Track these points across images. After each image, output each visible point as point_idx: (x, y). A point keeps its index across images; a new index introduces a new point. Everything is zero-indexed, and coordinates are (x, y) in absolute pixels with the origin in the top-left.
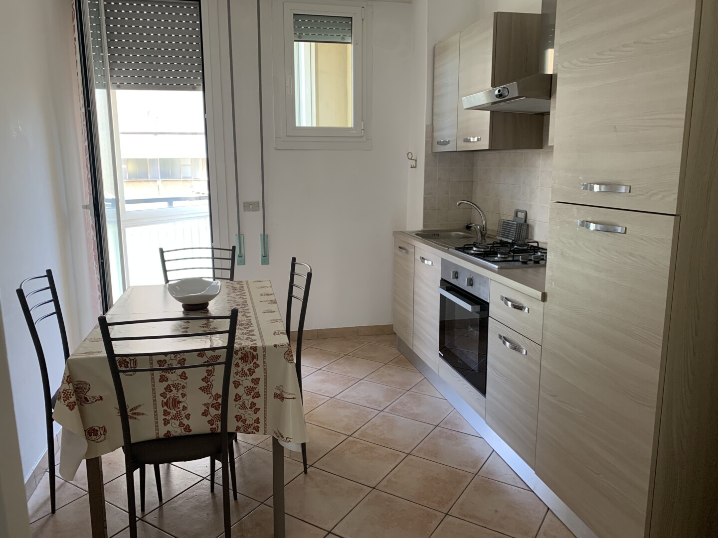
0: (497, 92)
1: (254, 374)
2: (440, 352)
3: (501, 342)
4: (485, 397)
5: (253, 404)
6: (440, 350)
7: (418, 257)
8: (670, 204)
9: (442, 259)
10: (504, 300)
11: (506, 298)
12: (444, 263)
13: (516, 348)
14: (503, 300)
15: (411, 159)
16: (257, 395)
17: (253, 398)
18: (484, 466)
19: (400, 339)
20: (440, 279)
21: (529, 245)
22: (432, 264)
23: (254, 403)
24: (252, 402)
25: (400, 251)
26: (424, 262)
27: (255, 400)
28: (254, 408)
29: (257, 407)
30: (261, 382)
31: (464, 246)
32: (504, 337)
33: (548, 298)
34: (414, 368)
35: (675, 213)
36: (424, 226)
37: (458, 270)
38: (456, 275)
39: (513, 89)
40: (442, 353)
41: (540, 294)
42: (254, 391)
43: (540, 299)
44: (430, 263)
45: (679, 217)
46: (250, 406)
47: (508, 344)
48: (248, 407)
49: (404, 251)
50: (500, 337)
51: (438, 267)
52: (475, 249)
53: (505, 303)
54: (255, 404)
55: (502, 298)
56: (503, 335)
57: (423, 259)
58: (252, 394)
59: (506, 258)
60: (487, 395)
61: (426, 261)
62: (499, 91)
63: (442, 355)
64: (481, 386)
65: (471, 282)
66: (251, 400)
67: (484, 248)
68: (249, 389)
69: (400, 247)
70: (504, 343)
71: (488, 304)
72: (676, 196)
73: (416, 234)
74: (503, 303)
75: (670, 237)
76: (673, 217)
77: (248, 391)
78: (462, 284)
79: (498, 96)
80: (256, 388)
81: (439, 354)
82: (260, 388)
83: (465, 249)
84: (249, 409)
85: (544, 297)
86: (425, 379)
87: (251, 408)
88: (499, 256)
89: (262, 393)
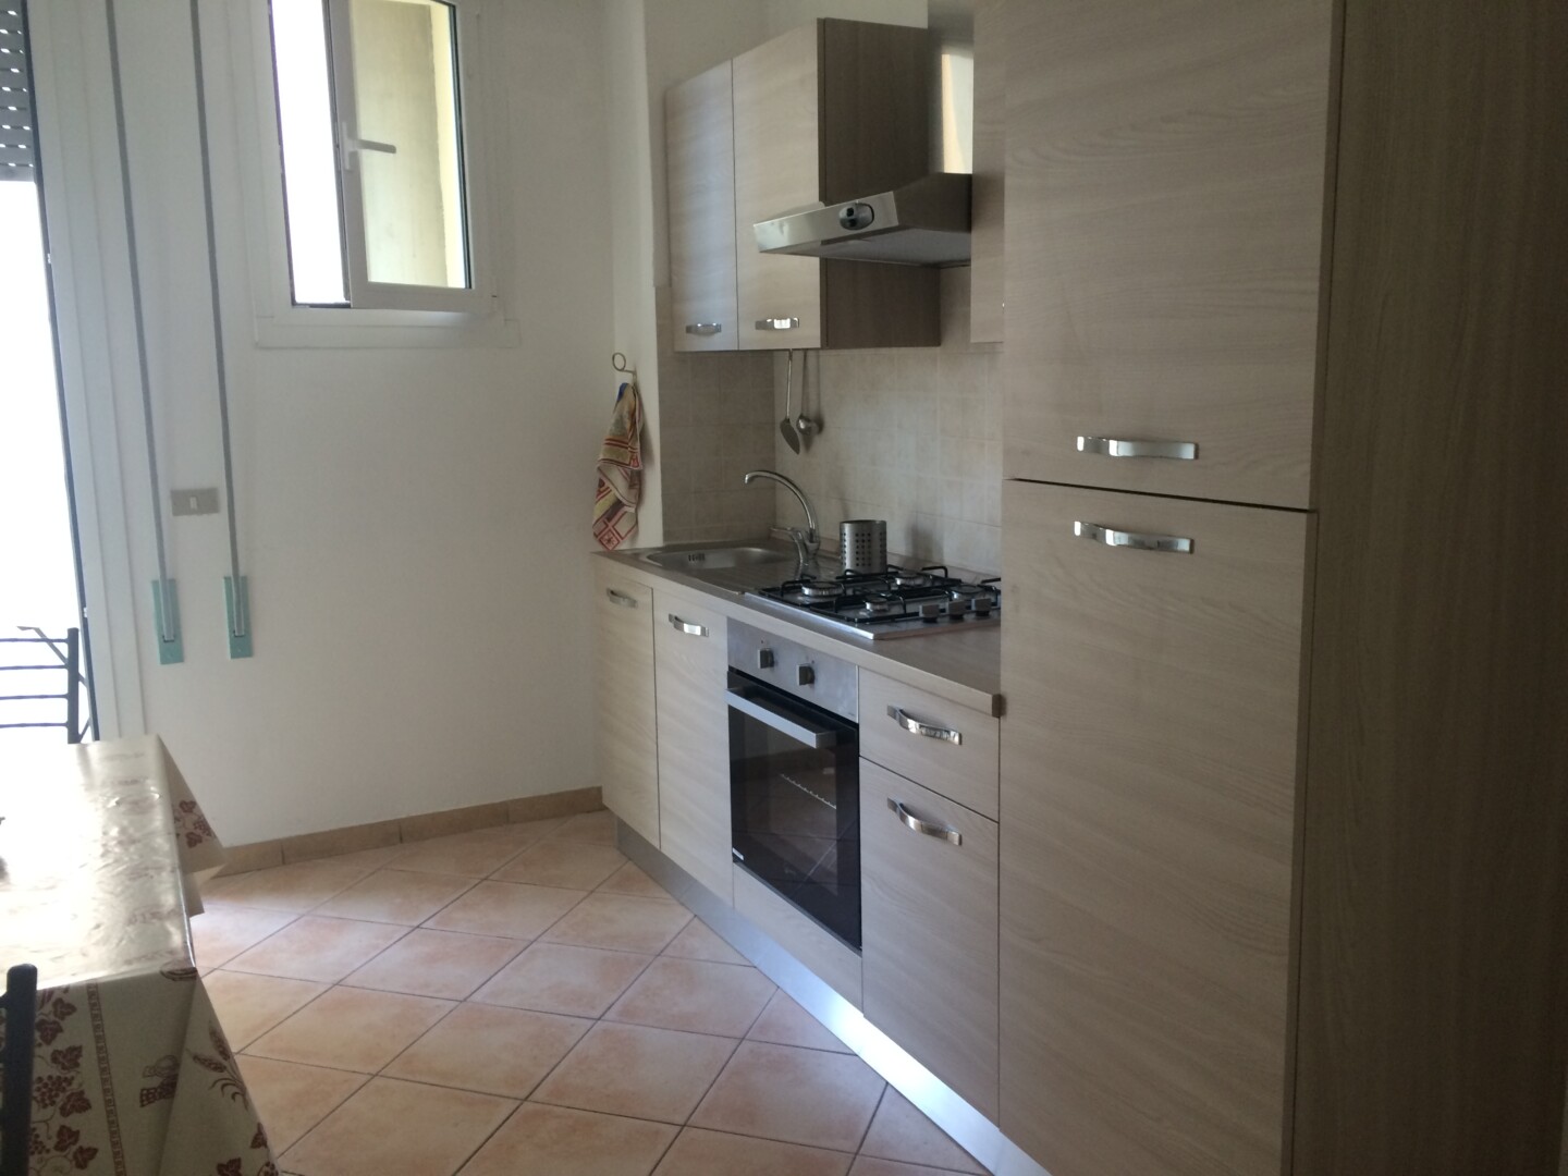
0: (843, 213)
1: (59, 1035)
2: (734, 850)
3: (895, 817)
4: (861, 956)
5: (67, 1136)
6: (735, 845)
7: (662, 616)
8: (1295, 483)
9: (729, 619)
10: (898, 717)
11: (901, 711)
12: (734, 626)
13: (934, 831)
14: (895, 717)
15: (622, 370)
16: (80, 1104)
17: (65, 1112)
18: (872, 1128)
19: (622, 825)
20: (727, 669)
21: (927, 576)
22: (703, 630)
23: (69, 1130)
24: (63, 1127)
25: (612, 600)
26: (681, 629)
27: (74, 1121)
28: (74, 1148)
29: (84, 1142)
30: (88, 1061)
31: (783, 585)
32: (901, 805)
33: (1011, 707)
34: (668, 896)
35: (1306, 507)
36: (667, 534)
37: (772, 645)
38: (768, 659)
39: (883, 207)
40: (742, 854)
41: (986, 700)
42: (64, 1090)
43: (990, 710)
44: (697, 630)
45: (1315, 515)
46: (55, 1140)
47: (912, 821)
48: (50, 1144)
49: (624, 603)
50: (893, 805)
51: (720, 640)
52: (807, 591)
53: (901, 724)
54: (75, 1135)
55: (893, 712)
56: (899, 801)
57: (677, 622)
58: (60, 1099)
59: (884, 611)
60: (864, 947)
61: (687, 628)
62: (850, 212)
63: (742, 857)
64: (847, 927)
65: (808, 675)
66: (58, 1121)
67: (828, 589)
68: (46, 1085)
69: (612, 592)
70: (903, 819)
71: (856, 726)
72: (1306, 467)
73: (649, 557)
74: (895, 723)
75: (1301, 561)
76: (1303, 516)
77: (43, 1094)
78: (786, 678)
79: (848, 224)
80: (69, 1081)
81: (734, 855)
82: (87, 1078)
83: (784, 592)
84: (54, 1153)
85: (999, 707)
86: (696, 919)
87: (60, 1147)
88: (868, 606)
89: (94, 1094)
